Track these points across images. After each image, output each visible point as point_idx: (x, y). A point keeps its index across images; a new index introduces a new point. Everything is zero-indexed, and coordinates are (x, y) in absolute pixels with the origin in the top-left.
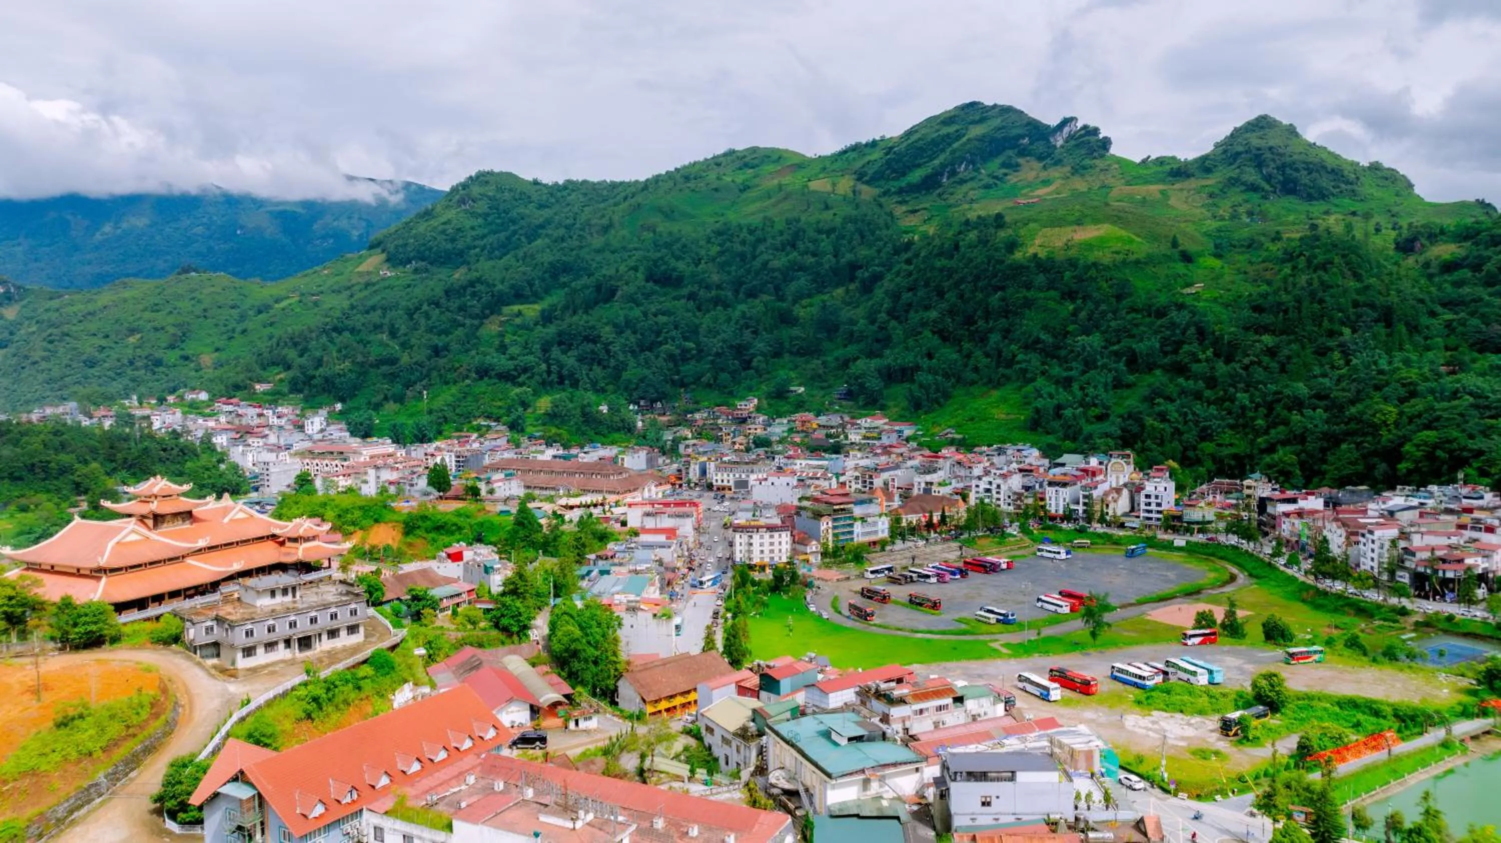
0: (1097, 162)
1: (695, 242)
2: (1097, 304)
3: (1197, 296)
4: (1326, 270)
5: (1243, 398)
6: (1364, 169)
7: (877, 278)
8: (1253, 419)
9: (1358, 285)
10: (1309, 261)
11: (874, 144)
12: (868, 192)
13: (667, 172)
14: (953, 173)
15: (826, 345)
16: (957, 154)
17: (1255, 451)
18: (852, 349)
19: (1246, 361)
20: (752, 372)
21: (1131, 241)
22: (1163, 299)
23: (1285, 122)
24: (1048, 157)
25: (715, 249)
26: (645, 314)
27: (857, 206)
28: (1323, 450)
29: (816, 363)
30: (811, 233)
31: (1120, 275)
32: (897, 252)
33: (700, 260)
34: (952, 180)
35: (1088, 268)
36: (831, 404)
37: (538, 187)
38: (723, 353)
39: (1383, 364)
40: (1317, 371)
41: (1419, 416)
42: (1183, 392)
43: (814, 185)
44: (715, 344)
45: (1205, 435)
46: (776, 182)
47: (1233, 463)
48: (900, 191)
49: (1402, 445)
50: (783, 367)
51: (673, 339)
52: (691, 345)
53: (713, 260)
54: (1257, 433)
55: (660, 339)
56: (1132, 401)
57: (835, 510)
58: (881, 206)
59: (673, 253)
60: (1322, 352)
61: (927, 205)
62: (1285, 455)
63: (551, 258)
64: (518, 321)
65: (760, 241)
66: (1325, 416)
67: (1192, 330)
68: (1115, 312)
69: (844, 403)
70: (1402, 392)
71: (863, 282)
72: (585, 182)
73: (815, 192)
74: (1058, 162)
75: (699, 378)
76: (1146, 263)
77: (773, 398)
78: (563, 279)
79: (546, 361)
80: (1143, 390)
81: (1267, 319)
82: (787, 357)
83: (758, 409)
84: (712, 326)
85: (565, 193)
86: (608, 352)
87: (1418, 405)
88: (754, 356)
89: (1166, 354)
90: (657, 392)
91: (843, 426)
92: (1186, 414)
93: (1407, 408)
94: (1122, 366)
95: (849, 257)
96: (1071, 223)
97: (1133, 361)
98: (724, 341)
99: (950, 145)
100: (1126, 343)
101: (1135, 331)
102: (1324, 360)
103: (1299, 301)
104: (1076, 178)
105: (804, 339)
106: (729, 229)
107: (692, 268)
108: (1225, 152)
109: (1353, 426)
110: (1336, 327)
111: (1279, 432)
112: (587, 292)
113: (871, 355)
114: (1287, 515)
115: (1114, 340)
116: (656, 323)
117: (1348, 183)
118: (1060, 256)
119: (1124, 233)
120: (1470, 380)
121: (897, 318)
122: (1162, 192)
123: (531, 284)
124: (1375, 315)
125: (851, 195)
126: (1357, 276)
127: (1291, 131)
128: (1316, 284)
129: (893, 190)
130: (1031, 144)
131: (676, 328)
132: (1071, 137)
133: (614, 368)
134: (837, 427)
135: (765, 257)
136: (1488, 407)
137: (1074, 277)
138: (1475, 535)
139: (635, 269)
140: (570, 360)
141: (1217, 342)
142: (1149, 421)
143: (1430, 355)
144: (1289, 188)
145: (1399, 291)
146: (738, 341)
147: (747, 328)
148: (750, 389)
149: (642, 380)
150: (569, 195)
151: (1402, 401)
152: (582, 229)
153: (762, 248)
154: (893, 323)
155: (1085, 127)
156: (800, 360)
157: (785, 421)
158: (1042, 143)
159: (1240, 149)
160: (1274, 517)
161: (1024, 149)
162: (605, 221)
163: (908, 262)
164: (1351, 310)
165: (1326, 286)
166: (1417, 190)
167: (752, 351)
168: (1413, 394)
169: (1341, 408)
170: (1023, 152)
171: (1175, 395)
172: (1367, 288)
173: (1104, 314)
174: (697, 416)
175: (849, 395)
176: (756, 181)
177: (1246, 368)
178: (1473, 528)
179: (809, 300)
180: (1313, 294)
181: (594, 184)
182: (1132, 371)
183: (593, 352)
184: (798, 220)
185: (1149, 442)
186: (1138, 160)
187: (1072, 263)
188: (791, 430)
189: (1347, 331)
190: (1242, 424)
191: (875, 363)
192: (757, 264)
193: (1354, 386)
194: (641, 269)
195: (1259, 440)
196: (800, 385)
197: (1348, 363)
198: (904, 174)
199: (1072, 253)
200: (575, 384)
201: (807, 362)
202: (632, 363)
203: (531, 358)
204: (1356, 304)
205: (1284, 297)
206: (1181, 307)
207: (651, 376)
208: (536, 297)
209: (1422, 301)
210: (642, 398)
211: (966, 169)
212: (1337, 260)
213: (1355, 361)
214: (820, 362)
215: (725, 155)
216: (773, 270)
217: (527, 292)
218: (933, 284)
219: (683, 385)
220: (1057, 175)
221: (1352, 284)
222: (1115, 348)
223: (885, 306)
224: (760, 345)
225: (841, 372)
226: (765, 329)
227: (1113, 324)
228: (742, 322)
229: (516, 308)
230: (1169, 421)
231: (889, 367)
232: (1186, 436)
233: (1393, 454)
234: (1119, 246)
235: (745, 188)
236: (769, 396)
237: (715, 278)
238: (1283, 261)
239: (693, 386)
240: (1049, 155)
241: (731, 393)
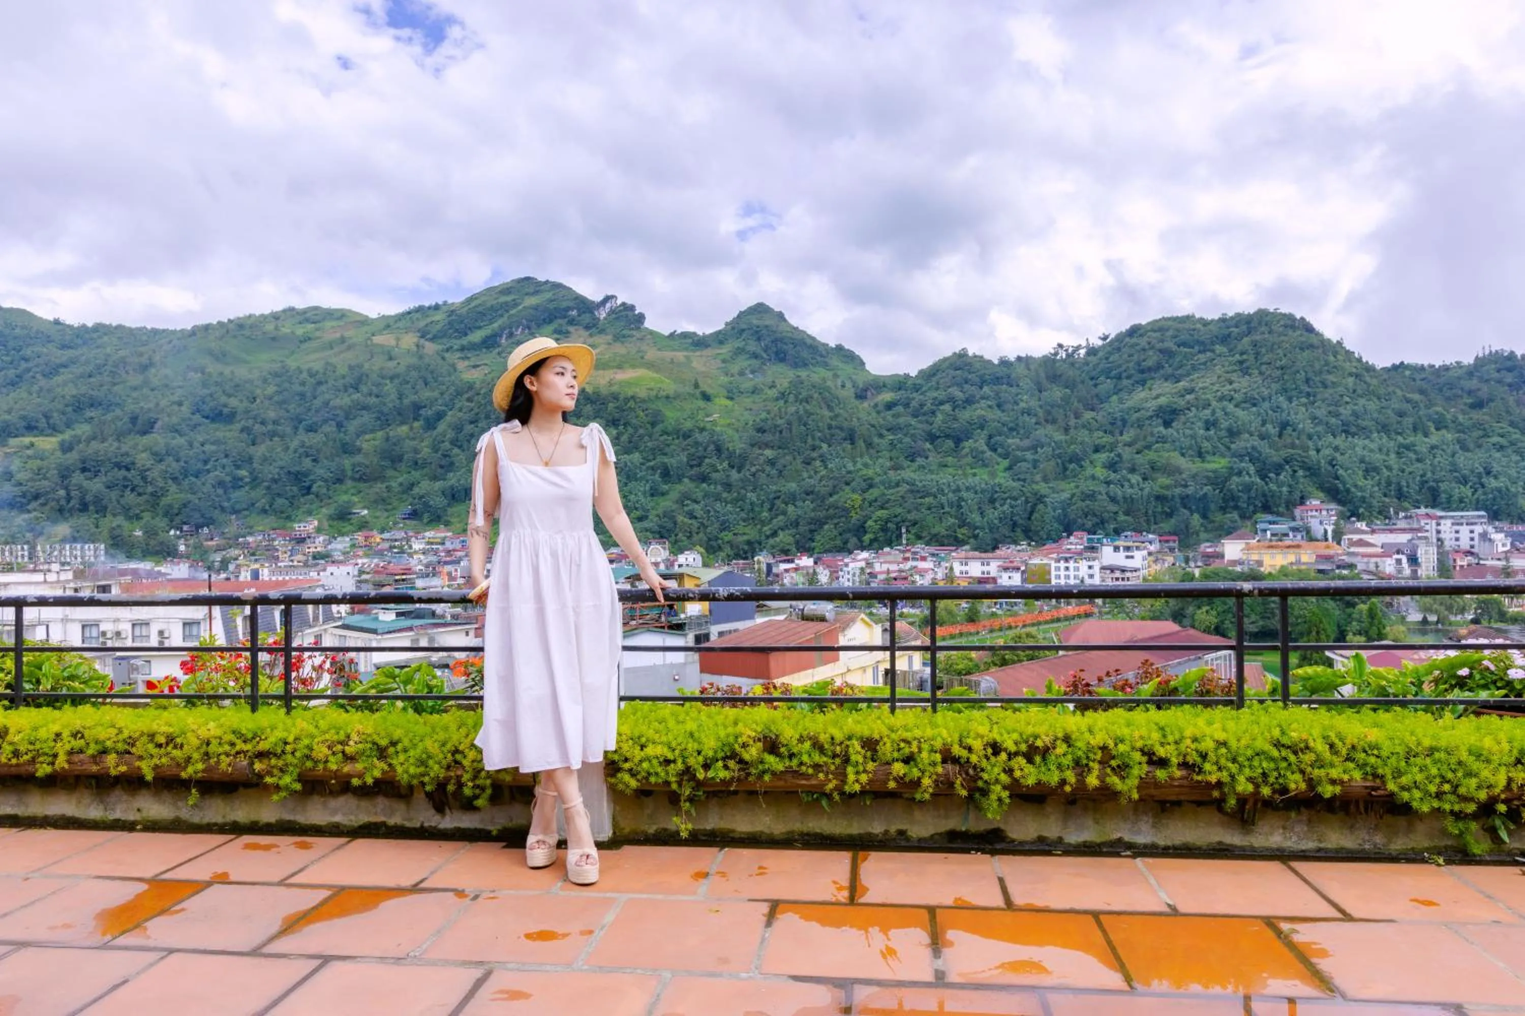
0: (634, 333)
1: (251, 381)
2: (636, 429)
3: (714, 423)
4: (807, 402)
5: (752, 496)
6: (832, 349)
7: (440, 416)
8: (760, 513)
9: (831, 414)
10: (796, 397)
11: (437, 307)
12: (430, 348)
13: (219, 323)
14: (511, 335)
15: (390, 473)
16: (515, 319)
17: (763, 538)
18: (416, 474)
19: (753, 469)
20: (311, 496)
21: (662, 382)
22: (688, 425)
23: (777, 309)
24: (592, 326)
25: (271, 390)
26: (191, 445)
27: (421, 357)
28: (812, 531)
29: (379, 487)
30: (374, 377)
31: (654, 406)
32: (459, 393)
33: (255, 399)
34: (510, 341)
35: (627, 400)
36: (395, 524)
37: (60, 327)
38: (280, 479)
39: (850, 466)
40: (805, 475)
41: (876, 500)
42: (706, 496)
43: (377, 339)
44: (271, 471)
45: (725, 526)
46: (338, 335)
47: (746, 547)
48: (462, 349)
49: (865, 522)
50: (346, 492)
51: (224, 467)
52: (243, 473)
53: (270, 399)
54: (763, 523)
55: (208, 467)
56: (666, 504)
57: (396, 581)
58: (443, 358)
59: (224, 392)
60: (807, 462)
61: (485, 362)
62: (784, 537)
63: (74, 392)
64: (29, 452)
65: (320, 383)
66: (812, 506)
67: (712, 447)
68: (650, 436)
69: (407, 522)
70: (864, 485)
71: (427, 420)
72: (120, 327)
73: (377, 345)
74: (602, 331)
75: (253, 504)
76: (675, 398)
77: (333, 519)
78: (89, 413)
79: (66, 488)
80: (674, 495)
81: (768, 437)
82: (349, 483)
83: (319, 530)
84: (268, 455)
85: (95, 335)
86: (144, 478)
87: (874, 493)
88: (314, 481)
89: (692, 466)
90: (203, 516)
91: (408, 540)
92: (709, 511)
93: (867, 495)
94: (657, 477)
95: (413, 398)
96: (613, 367)
97: (666, 474)
98: (282, 468)
99: (507, 311)
100: (660, 459)
101: (667, 450)
102: (810, 467)
103: (789, 423)
104: (618, 345)
105: (367, 467)
106: (287, 371)
107: (246, 404)
108: (733, 328)
109: (831, 511)
110: (817, 443)
111: (780, 520)
112: (119, 424)
113: (435, 478)
114: (787, 571)
115: (651, 457)
116: (204, 452)
117: (822, 356)
118: (604, 391)
119: (655, 375)
120: (908, 474)
121: (460, 447)
122: (687, 358)
123: (47, 417)
124: (843, 435)
125: (415, 349)
126: (830, 408)
127: (781, 316)
128: (801, 412)
129: (456, 347)
130: (579, 315)
131: (227, 456)
132: (612, 311)
133: (152, 494)
134: (401, 540)
135: (327, 396)
136: (918, 491)
137: (617, 408)
138: (915, 563)
139: (180, 404)
140: (96, 486)
141: (731, 455)
142: (680, 518)
143: (880, 460)
144: (781, 357)
145: (858, 419)
146: (297, 468)
147: (307, 456)
148: (310, 513)
149: (185, 505)
150: (100, 337)
151: (864, 491)
152: (116, 366)
153: (323, 388)
154: (456, 451)
155: (624, 304)
156: (362, 485)
157: (347, 539)
158: (588, 315)
159: (744, 326)
160: (777, 575)
161: (573, 320)
162: (144, 360)
163: (469, 400)
164: (827, 431)
165: (809, 414)
166: (868, 367)
167: (312, 477)
168: (871, 486)
169: (823, 499)
170: (572, 322)
171: (700, 498)
172: (837, 416)
173: (641, 437)
174: (250, 539)
175: (414, 515)
176: (318, 334)
177: (754, 475)
178: (913, 559)
179: (371, 436)
180: (800, 419)
181: (130, 329)
182: (666, 483)
183: (125, 478)
184: (360, 366)
185: (680, 535)
186: (667, 333)
187: (615, 397)
188: (353, 546)
189: (825, 446)
190: (752, 519)
191: (439, 485)
192: (317, 403)
193: (831, 483)
194: (186, 403)
195: (765, 528)
196: (364, 508)
197: (826, 467)
198: (466, 334)
199: (615, 389)
200: (102, 510)
201: (371, 487)
202: (173, 488)
203: (45, 483)
204: (830, 427)
205: (780, 422)
206: (702, 430)
207: (197, 501)
208: (54, 430)
209: (873, 426)
210: (185, 523)
211: (522, 333)
212: (816, 395)
213: (830, 466)
214: (384, 486)
215: (284, 311)
216: (335, 408)
217: (43, 423)
218: (493, 417)
219: (236, 512)
220: (601, 341)
221: (827, 413)
222: (652, 464)
223: (448, 436)
224: (320, 471)
225: (405, 496)
226: (327, 458)
227: (649, 444)
228: (301, 450)
229: (27, 440)
230: (696, 518)
231: (452, 488)
232: (709, 530)
233: (861, 529)
234: (652, 385)
235: (307, 339)
236: (331, 518)
237: (272, 415)
238: (777, 399)
239: (246, 513)
240: (594, 325)
241: (288, 518)
